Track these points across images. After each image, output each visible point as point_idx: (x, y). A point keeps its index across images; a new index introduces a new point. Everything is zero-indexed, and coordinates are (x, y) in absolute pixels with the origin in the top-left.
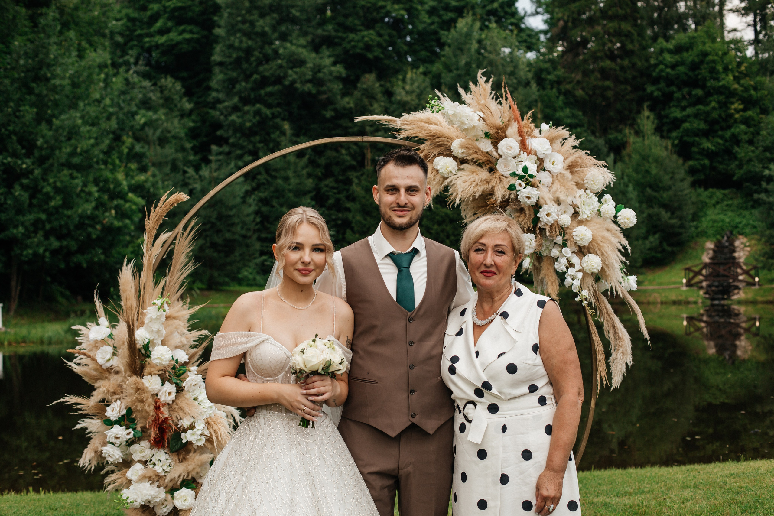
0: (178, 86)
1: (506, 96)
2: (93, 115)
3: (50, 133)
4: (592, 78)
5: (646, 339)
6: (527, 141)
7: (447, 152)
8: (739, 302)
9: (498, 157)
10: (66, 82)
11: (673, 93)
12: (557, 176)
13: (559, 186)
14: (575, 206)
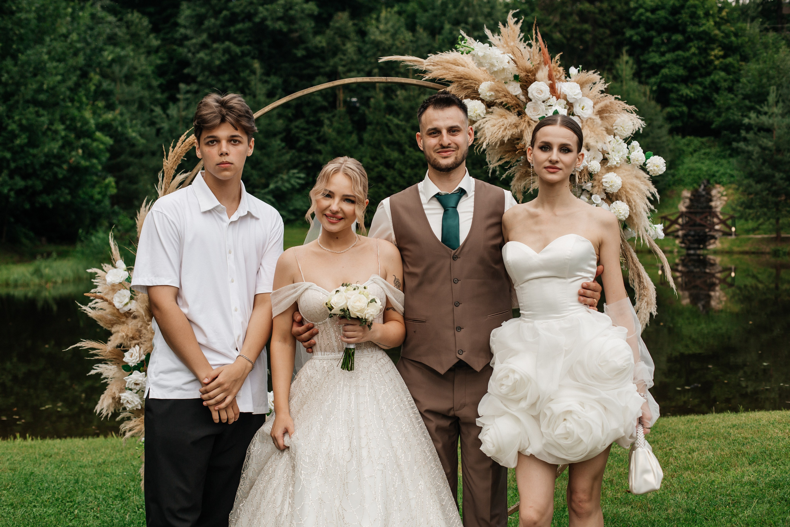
0: (145, 22)
1: (536, 39)
2: (60, 50)
3: (15, 69)
4: (571, 21)
5: (673, 288)
6: (556, 85)
7: (475, 95)
8: (715, 252)
9: (524, 100)
10: (32, 15)
11: (653, 37)
12: (587, 121)
13: (589, 131)
14: (604, 152)
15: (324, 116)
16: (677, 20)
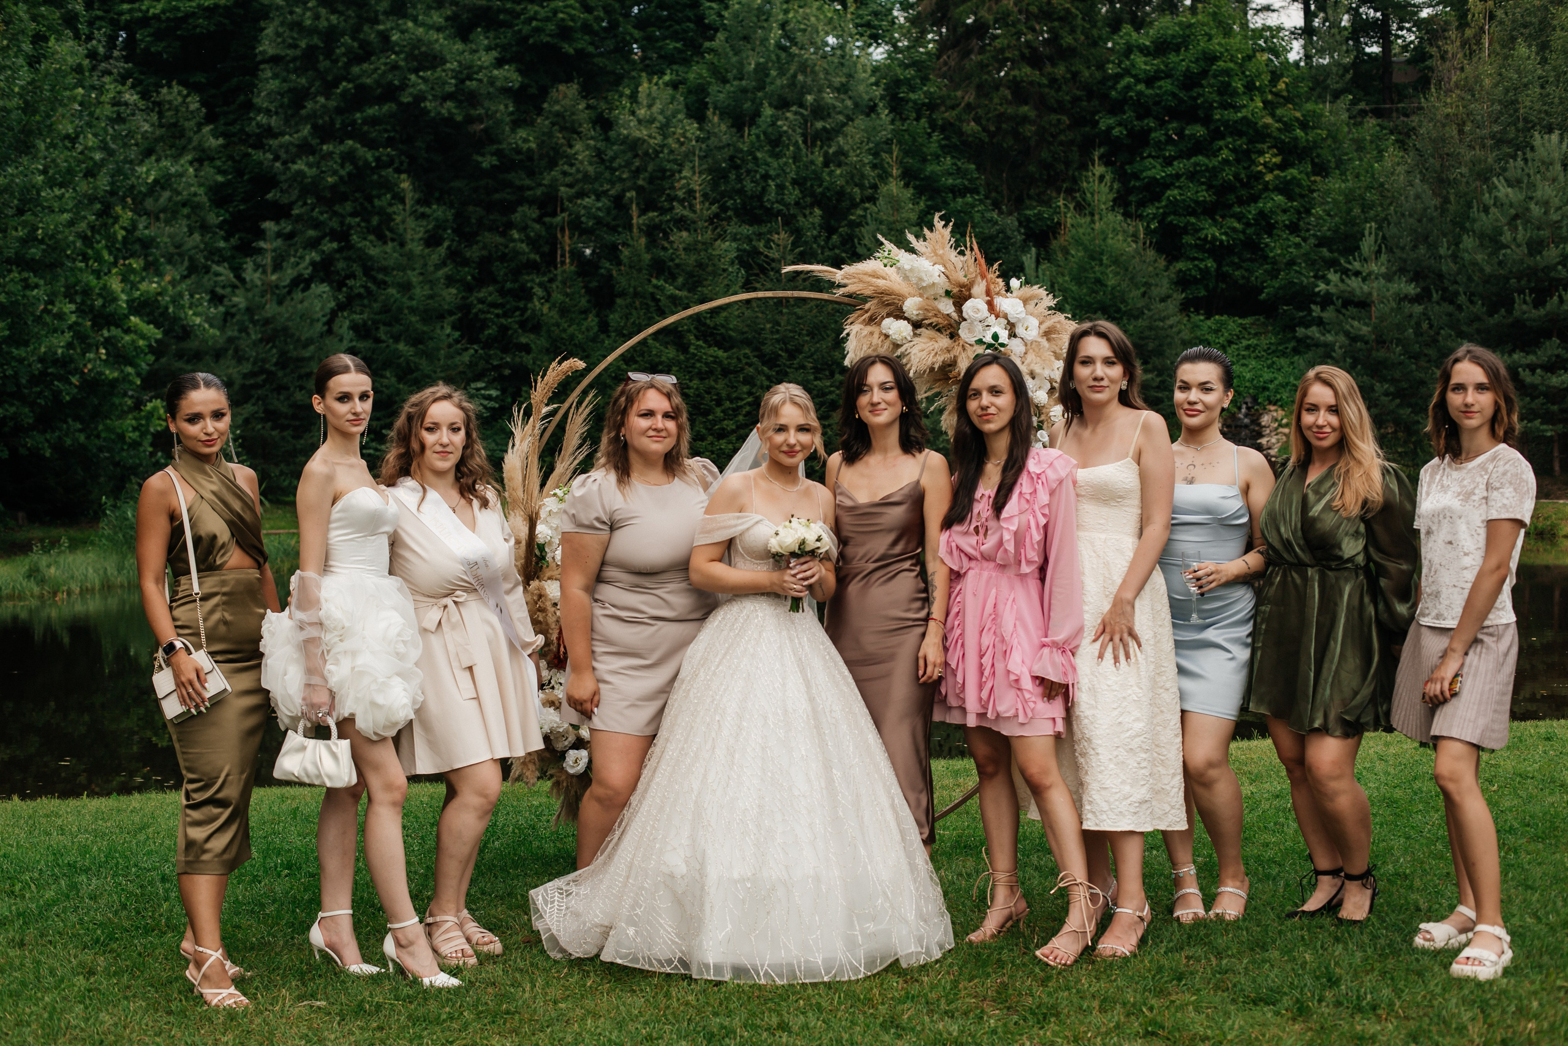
0: (194, 102)
1: (971, 247)
2: (63, 166)
6: (995, 301)
7: (898, 314)
9: (958, 320)
11: (1150, 130)
12: (1031, 344)
14: (1051, 380)
15: (534, 281)
16: (1195, 99)
